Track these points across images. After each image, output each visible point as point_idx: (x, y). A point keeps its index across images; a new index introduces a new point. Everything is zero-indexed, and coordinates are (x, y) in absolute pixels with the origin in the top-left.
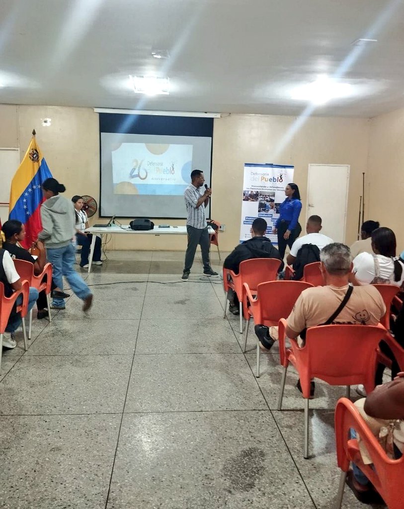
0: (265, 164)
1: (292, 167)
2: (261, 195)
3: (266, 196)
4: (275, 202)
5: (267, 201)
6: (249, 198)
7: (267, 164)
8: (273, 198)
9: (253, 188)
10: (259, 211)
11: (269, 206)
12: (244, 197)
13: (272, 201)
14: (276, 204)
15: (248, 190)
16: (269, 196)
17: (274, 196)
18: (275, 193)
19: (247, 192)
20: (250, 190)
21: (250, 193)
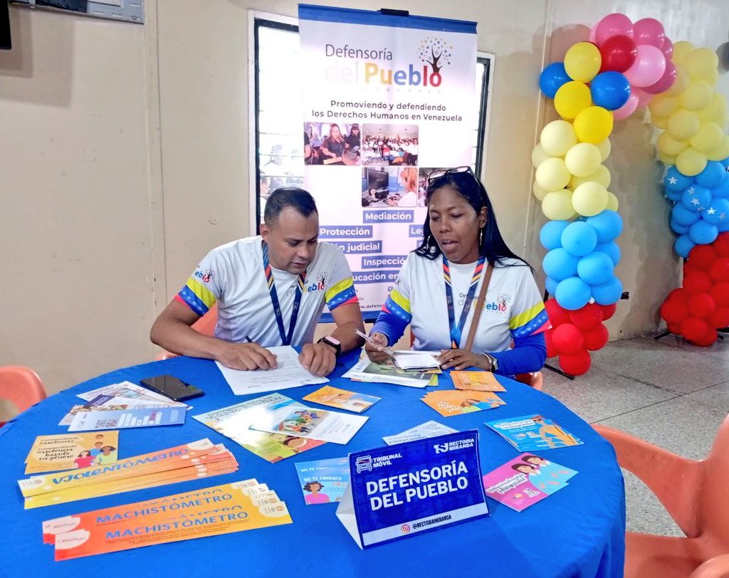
0: (376, 8)
1: (470, 27)
2: (368, 139)
3: (386, 141)
4: (422, 163)
5: (391, 162)
6: (326, 151)
7: (385, 12)
8: (411, 149)
9: (336, 109)
10: (365, 203)
11: (401, 181)
12: (308, 148)
13: (411, 159)
14: (423, 172)
15: (319, 120)
16: (398, 142)
17: (414, 140)
18: (417, 128)
19: (315, 130)
20: (325, 119)
21: (326, 131)
